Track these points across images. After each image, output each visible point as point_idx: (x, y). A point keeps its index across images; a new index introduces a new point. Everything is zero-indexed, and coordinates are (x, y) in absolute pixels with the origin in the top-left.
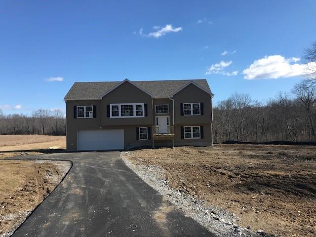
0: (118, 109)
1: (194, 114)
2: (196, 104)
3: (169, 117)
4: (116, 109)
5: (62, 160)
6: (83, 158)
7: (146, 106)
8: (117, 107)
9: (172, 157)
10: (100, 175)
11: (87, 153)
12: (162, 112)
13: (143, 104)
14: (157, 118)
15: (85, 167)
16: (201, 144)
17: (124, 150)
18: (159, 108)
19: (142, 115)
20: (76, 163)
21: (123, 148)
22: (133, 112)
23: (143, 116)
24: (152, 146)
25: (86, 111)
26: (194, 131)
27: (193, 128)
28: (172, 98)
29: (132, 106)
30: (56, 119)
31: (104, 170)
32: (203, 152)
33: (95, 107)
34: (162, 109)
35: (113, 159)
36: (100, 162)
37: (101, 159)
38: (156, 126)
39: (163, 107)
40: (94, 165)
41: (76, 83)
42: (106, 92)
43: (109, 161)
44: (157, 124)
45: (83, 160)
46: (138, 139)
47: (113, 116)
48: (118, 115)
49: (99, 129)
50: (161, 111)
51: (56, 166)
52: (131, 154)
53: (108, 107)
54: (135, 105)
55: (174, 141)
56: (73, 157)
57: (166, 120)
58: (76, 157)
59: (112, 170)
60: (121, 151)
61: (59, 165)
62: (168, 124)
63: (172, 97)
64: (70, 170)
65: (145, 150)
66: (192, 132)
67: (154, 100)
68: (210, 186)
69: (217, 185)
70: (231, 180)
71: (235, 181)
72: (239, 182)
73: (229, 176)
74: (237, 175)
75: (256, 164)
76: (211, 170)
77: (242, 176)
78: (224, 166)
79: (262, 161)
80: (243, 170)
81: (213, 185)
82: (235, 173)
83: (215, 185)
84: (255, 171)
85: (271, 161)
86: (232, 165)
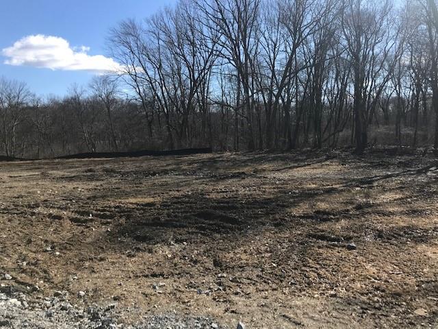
68: (60, 252)
69: (72, 245)
70: (88, 227)
71: (95, 228)
72: (104, 229)
73: (72, 220)
74: (82, 214)
75: (89, 190)
76: (22, 213)
77: (97, 216)
78: (39, 201)
79: (93, 184)
80: (86, 203)
81: (66, 248)
82: (76, 212)
83: (68, 246)
84: (106, 203)
85: (105, 182)
86: (52, 196)
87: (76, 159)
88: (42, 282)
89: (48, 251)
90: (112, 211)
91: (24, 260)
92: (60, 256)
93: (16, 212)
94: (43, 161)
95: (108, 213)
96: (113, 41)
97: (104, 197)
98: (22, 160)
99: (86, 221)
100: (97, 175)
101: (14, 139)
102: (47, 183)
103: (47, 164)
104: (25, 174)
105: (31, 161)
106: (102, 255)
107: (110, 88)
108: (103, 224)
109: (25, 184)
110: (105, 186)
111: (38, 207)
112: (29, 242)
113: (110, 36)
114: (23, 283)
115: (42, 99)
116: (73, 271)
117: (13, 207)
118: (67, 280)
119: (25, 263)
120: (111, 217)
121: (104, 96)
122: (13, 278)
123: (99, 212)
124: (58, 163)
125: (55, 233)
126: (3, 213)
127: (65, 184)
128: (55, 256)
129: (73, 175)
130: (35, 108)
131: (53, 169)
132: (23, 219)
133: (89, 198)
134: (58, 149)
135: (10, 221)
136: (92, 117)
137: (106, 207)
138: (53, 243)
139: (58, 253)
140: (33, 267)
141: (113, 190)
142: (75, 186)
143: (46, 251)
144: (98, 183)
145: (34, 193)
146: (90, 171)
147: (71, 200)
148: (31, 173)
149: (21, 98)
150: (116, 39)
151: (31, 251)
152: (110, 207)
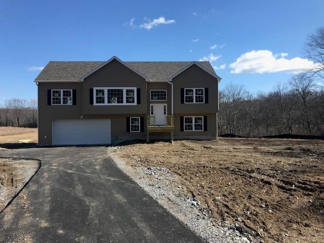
0: (103, 94)
1: (196, 101)
2: (199, 90)
3: (166, 105)
4: (101, 94)
5: (28, 159)
6: (58, 156)
7: (138, 91)
8: (102, 91)
9: (175, 155)
10: (79, 190)
11: (64, 148)
12: (158, 99)
13: (135, 89)
14: (152, 106)
15: (58, 171)
16: (204, 137)
17: (111, 145)
18: (155, 94)
19: (133, 102)
20: (45, 164)
21: (110, 142)
22: (122, 98)
23: (135, 103)
24: (146, 140)
25: (64, 95)
26: (196, 122)
27: (195, 118)
28: (171, 82)
29: (121, 91)
30: (33, 110)
31: (87, 178)
32: (210, 148)
33: (74, 91)
34: (159, 95)
35: (98, 157)
36: (81, 162)
37: (82, 157)
38: (151, 115)
39: (159, 92)
40: (71, 167)
41: (51, 62)
42: (88, 73)
43: (93, 160)
44: (152, 114)
45: (56, 159)
46: (128, 131)
47: (97, 102)
48: (103, 102)
49: (80, 118)
50: (156, 98)
51: (16, 168)
52: (121, 150)
53: (91, 91)
54: (124, 89)
55: (172, 134)
56: (44, 155)
57: (163, 109)
58: (48, 154)
59: (100, 178)
60: (107, 146)
61: (21, 166)
62: (165, 113)
63: (171, 80)
64: (33, 176)
65: (138, 146)
66: (194, 123)
67: (149, 83)
68: (272, 210)
69: (281, 207)
70: (292, 195)
71: (298, 197)
72: (306, 199)
73: (279, 187)
74: (287, 183)
75: (290, 165)
76: (243, 175)
77: (299, 187)
78: (254, 168)
79: (292, 160)
80: (289, 175)
81: (276, 208)
82: (281, 181)
83: (278, 207)
84: (306, 177)
85: (303, 159)
86: (262, 166)
87: (277, 139)
88: (262, 230)
89: (263, 207)
90: (312, 186)
91: (248, 210)
92: (272, 214)
93: (240, 174)
94: (254, 139)
95: (309, 187)
96: (311, 45)
97: (303, 172)
98: (240, 137)
99: (290, 190)
100: (295, 153)
101: (235, 123)
102: (258, 155)
103: (256, 141)
104: (243, 147)
105: (245, 138)
106: (306, 222)
107: (306, 83)
108: (305, 195)
109: (243, 155)
110: (303, 163)
111: (253, 172)
112: (250, 197)
113: (308, 41)
114: (249, 228)
115: (253, 95)
116: (285, 229)
117: (237, 170)
118: (281, 235)
119: (249, 212)
120: (312, 190)
121: (300, 90)
122: (243, 221)
123: (301, 185)
124: (264, 141)
125: (267, 195)
126: (232, 173)
127: (271, 157)
128: (268, 212)
129: (276, 151)
130: (249, 102)
131: (261, 145)
132: (245, 180)
133: (290, 171)
134: (263, 130)
135: (236, 179)
136: (290, 106)
137: (306, 181)
138: (266, 202)
139: (271, 211)
140: (255, 217)
141: (311, 167)
142: (279, 160)
143: (262, 207)
144: (298, 160)
145: (250, 162)
146: (289, 149)
147: (276, 171)
148: (246, 147)
149: (240, 95)
150: (314, 43)
151: (252, 205)
152: (310, 181)
